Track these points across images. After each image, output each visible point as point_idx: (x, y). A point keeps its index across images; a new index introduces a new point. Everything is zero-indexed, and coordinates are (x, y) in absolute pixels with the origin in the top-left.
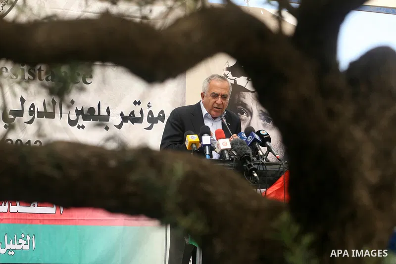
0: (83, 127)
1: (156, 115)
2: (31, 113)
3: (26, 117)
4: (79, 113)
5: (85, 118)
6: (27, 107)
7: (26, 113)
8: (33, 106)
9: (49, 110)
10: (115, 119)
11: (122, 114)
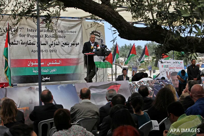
0: (64, 47)
1: (77, 44)
2: (54, 44)
3: (54, 45)
4: (63, 44)
5: (65, 45)
6: (54, 43)
7: (53, 44)
8: (55, 43)
9: (58, 43)
10: (70, 45)
11: (71, 44)
